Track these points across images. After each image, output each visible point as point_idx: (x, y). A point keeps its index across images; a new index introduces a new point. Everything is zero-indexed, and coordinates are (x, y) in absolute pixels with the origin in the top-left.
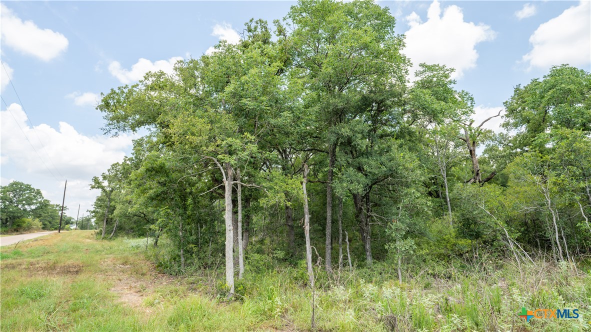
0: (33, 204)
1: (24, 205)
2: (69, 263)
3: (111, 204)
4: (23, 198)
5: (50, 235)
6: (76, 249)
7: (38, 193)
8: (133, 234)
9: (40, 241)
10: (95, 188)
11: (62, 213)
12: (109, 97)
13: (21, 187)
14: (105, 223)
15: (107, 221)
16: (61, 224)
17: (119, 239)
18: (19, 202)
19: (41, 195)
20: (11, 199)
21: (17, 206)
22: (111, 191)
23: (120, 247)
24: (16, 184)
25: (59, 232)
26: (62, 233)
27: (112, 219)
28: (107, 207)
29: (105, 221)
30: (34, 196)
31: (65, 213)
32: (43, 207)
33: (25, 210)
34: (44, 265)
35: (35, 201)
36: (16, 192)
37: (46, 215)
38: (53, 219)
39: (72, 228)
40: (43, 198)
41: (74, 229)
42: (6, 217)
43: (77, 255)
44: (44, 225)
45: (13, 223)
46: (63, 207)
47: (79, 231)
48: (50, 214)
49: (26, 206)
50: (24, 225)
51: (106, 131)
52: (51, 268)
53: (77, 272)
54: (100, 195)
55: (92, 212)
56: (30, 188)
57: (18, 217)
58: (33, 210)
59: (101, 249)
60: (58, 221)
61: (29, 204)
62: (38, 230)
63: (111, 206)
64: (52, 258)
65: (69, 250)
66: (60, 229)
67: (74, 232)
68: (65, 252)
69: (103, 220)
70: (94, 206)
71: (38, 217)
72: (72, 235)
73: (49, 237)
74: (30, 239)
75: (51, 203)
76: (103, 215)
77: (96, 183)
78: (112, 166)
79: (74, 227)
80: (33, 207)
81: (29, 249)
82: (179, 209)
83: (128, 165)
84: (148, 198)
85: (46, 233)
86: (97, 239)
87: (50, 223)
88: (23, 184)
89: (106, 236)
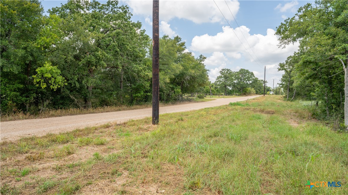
0: (250, 80)
1: (246, 81)
2: (270, 110)
3: (291, 79)
4: (246, 77)
5: (260, 97)
6: (273, 104)
7: (252, 74)
8: (306, 98)
9: (256, 100)
10: (280, 70)
11: (265, 85)
12: (281, 27)
13: (244, 72)
14: (288, 91)
15: (289, 90)
16: (264, 91)
17: (297, 101)
18: (244, 79)
19: (254, 75)
20: (241, 78)
21: (244, 81)
22: (291, 71)
23: (297, 105)
24: (242, 70)
25: (264, 95)
26: (265, 96)
27: (292, 88)
28: (289, 81)
29: (288, 89)
30: (251, 76)
31: (266, 85)
32: (255, 82)
33: (247, 83)
34: (259, 110)
35: (251, 79)
36: (243, 74)
37: (257, 86)
38: (260, 88)
39: (271, 93)
40: (255, 77)
41: (272, 94)
42: (240, 87)
43: (273, 107)
44: (257, 91)
45: (243, 90)
46: (265, 81)
47: (275, 95)
48: (259, 85)
49: (248, 82)
50: (248, 91)
51: (279, 46)
52: (262, 111)
53: (273, 114)
54: (284, 74)
55: (280, 84)
56: (248, 71)
57: (245, 87)
58: (251, 83)
59: (286, 105)
60: (263, 89)
61: (249, 81)
62: (254, 94)
63: (291, 80)
64: (262, 107)
65: (269, 105)
66: (264, 94)
67: (272, 96)
68: (268, 106)
69: (287, 89)
70: (281, 81)
71: (253, 87)
72: (271, 97)
73: (260, 98)
74: (251, 98)
75: (259, 79)
76: (287, 86)
77: (281, 67)
78: (287, 58)
79: (272, 93)
80: (251, 82)
81: (252, 103)
82: (325, 83)
83: (297, 57)
84: (305, 78)
85: (258, 96)
86: (284, 100)
87: (259, 90)
88: (245, 70)
89: (289, 99)
